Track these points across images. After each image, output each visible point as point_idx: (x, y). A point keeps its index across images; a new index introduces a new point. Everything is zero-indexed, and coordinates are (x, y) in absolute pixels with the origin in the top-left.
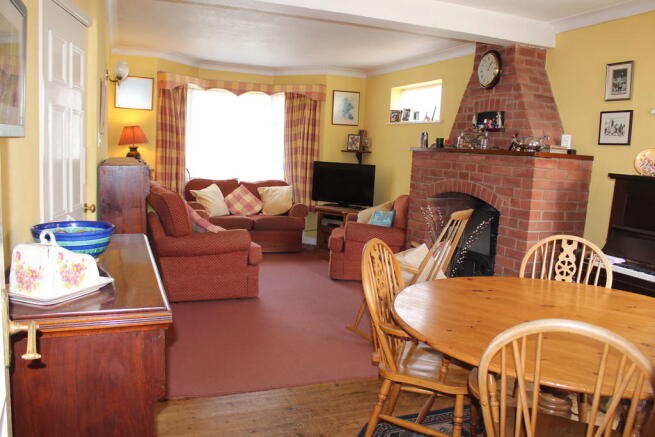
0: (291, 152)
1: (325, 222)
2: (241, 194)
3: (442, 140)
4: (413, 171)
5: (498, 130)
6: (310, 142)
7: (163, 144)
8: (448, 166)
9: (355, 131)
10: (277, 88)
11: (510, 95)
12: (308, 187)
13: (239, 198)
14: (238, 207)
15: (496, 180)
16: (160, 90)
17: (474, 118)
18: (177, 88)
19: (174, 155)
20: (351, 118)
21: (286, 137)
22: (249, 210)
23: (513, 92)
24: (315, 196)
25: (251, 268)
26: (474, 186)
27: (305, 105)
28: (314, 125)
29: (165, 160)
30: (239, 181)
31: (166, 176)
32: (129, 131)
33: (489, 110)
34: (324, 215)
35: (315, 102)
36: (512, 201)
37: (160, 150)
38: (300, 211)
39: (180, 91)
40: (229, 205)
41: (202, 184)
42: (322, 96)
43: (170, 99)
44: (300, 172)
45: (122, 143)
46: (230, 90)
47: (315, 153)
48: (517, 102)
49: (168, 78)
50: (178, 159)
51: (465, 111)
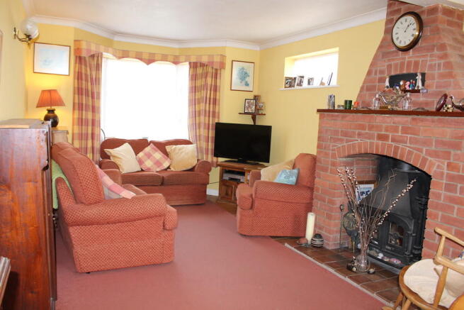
0: (195, 114)
1: (226, 177)
2: (151, 152)
3: (351, 102)
4: (320, 132)
5: (418, 91)
6: (211, 106)
7: (79, 107)
8: (363, 127)
9: (251, 96)
10: (182, 58)
11: (431, 56)
12: (211, 146)
13: (149, 156)
14: (149, 164)
15: (426, 142)
16: (76, 57)
17: (387, 80)
18: (93, 56)
19: (90, 116)
20: (247, 84)
21: (190, 101)
22: (159, 167)
23: (436, 52)
24: (217, 153)
25: (166, 233)
26: (397, 148)
27: (207, 74)
28: (215, 90)
29: (81, 122)
30: (149, 140)
31: (82, 137)
32: (47, 95)
33: (405, 72)
34: (225, 170)
35: (216, 70)
36: (449, 165)
37: (77, 112)
38: (205, 167)
39: (96, 59)
40: (140, 162)
41: (116, 143)
42: (222, 65)
43: (86, 65)
44: (203, 132)
45: (40, 105)
46: (141, 59)
47: (217, 115)
48: (442, 61)
49: (84, 46)
50: (93, 121)
51: (376, 74)
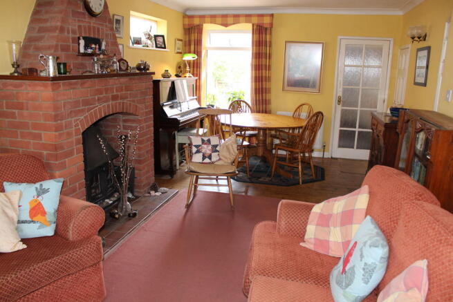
23: (108, 24)
48: (111, 33)
51: (68, 33)
